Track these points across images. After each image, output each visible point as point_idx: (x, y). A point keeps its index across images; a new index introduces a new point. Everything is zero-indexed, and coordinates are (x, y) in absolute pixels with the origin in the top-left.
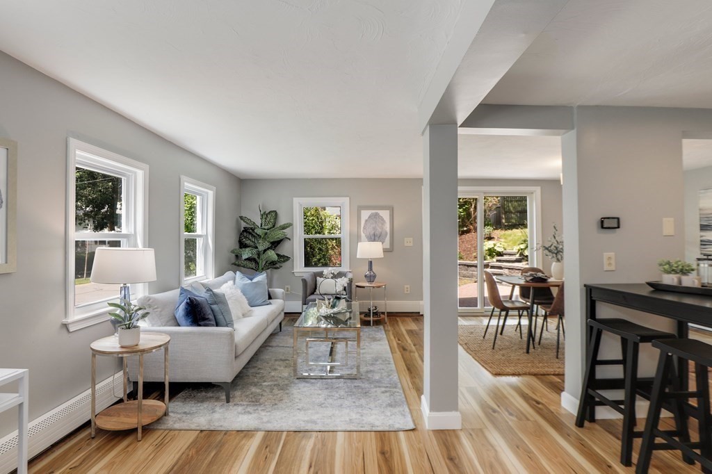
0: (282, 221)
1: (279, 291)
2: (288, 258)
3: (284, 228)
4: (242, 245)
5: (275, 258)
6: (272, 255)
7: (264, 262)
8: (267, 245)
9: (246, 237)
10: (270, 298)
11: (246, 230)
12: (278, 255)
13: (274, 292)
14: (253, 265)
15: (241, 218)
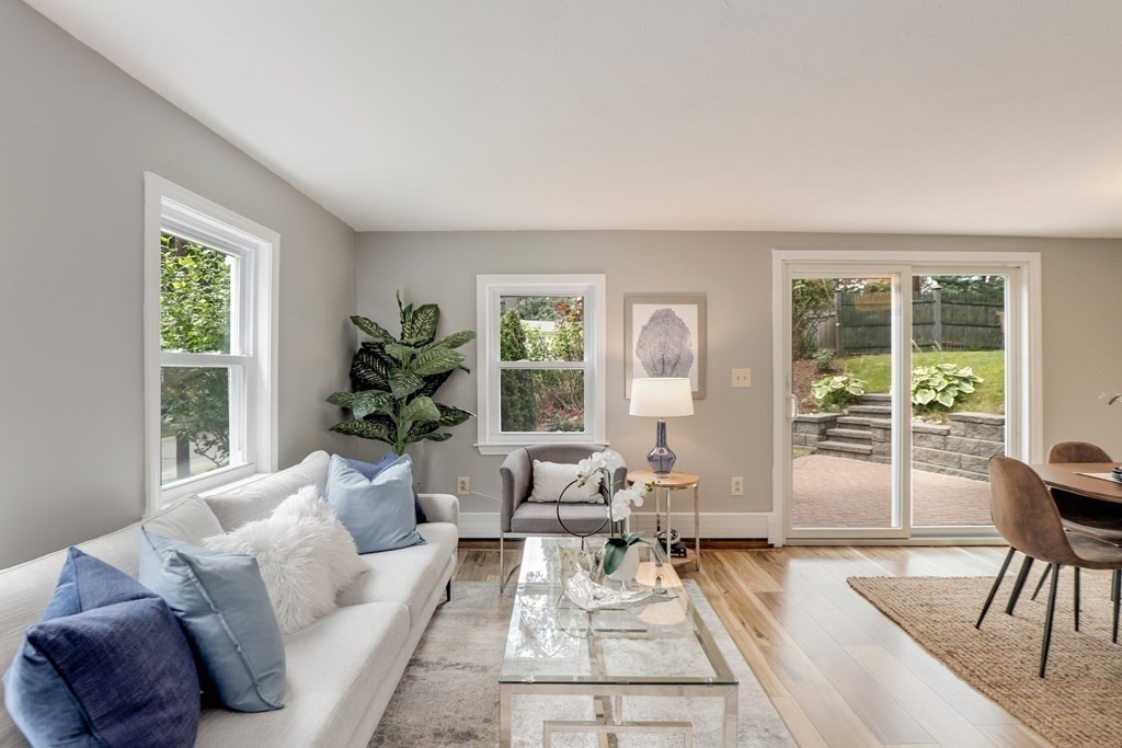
0: (450, 327)
1: (445, 500)
2: (465, 416)
3: (455, 343)
4: (358, 384)
5: (436, 414)
6: (426, 406)
7: (409, 425)
8: (416, 384)
9: (366, 366)
10: (421, 518)
11: (367, 348)
12: (442, 408)
13: (430, 501)
14: (384, 432)
15: (355, 320)
